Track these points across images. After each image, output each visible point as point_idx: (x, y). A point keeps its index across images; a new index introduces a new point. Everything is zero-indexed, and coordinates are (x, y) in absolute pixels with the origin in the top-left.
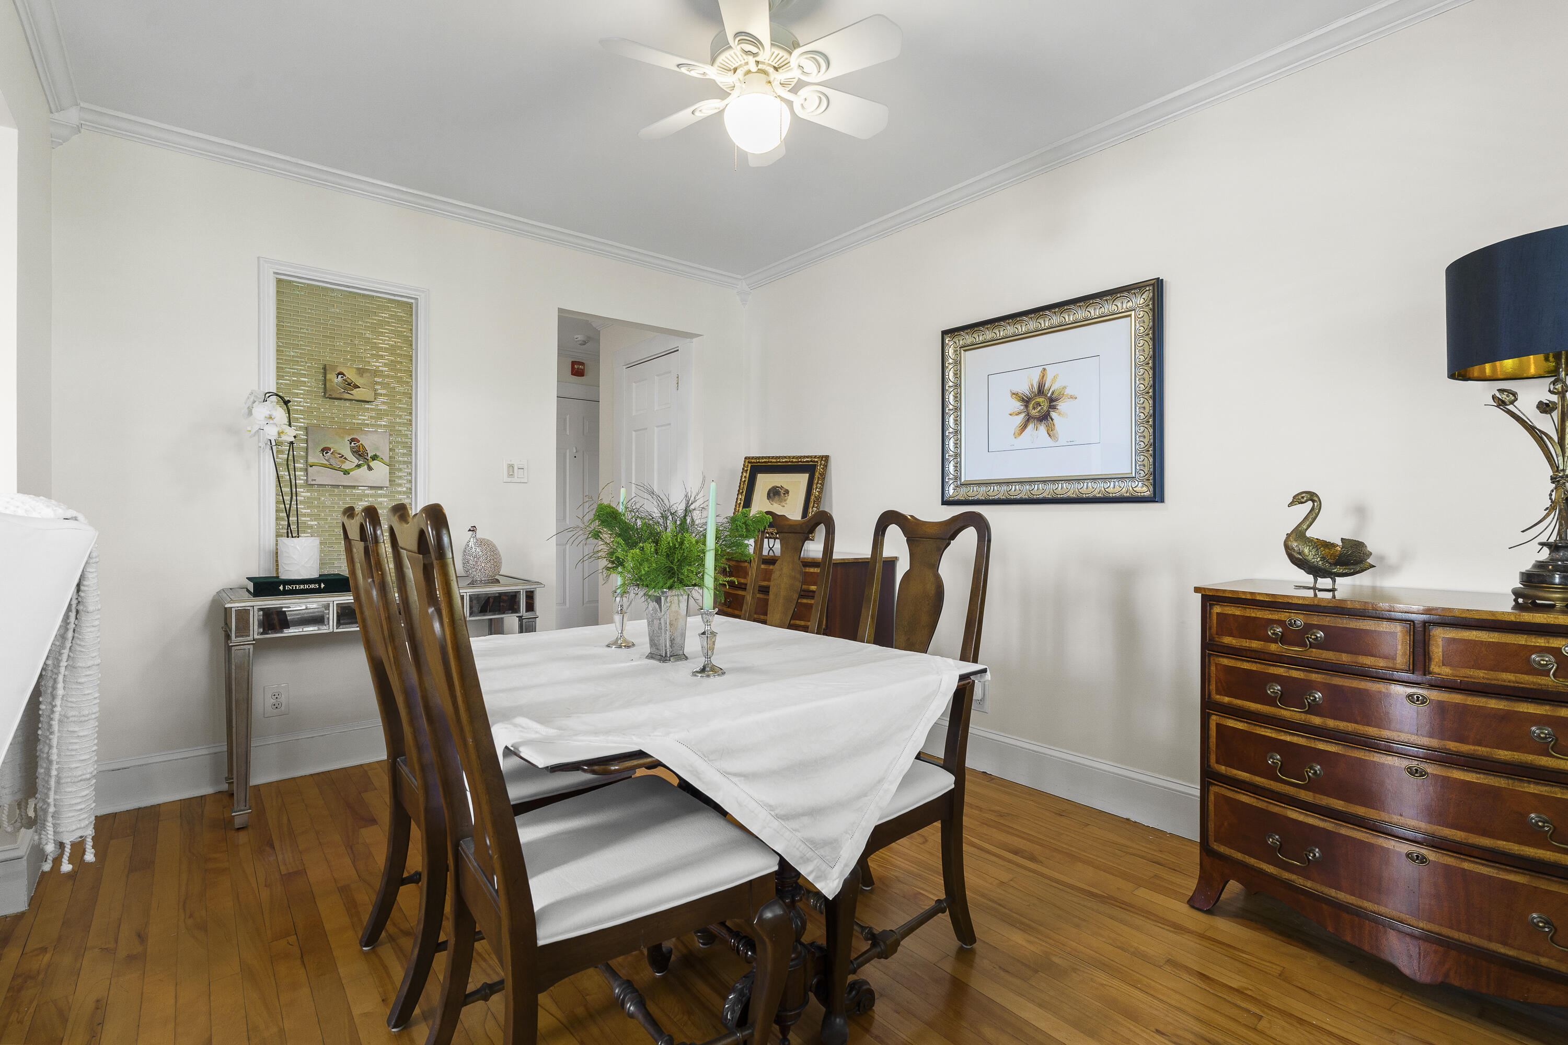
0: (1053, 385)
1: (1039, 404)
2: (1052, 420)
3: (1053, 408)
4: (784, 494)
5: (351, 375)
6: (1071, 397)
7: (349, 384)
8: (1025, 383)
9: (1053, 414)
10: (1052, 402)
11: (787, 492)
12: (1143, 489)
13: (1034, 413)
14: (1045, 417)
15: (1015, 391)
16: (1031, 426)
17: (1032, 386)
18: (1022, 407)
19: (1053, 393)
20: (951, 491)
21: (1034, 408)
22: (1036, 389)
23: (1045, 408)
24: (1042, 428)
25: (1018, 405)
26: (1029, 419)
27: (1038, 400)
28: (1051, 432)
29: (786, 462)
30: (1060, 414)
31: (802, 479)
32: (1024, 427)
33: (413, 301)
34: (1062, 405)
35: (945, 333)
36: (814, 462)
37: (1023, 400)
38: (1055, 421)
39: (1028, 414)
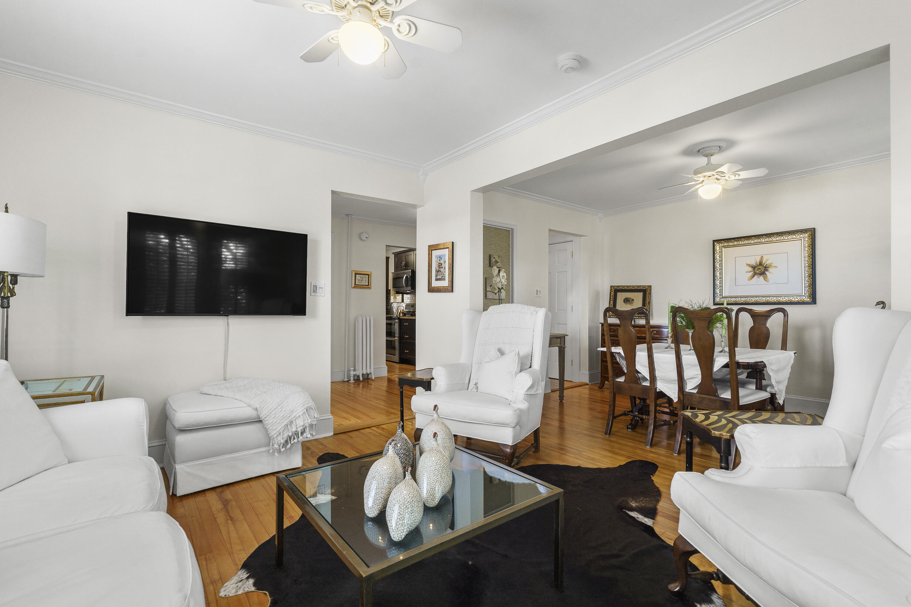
0: (766, 262)
1: (760, 269)
2: (766, 274)
3: (767, 270)
4: (632, 301)
5: (497, 258)
6: (775, 267)
7: (496, 262)
8: (754, 261)
9: (766, 273)
10: (766, 268)
11: (633, 300)
12: (807, 299)
13: (757, 272)
14: (763, 274)
15: (748, 263)
16: (756, 277)
17: (757, 262)
18: (752, 270)
19: (766, 265)
20: (717, 300)
21: (757, 270)
22: (758, 263)
23: (763, 270)
24: (761, 278)
25: (750, 269)
26: (755, 274)
27: (759, 267)
28: (765, 279)
29: (632, 288)
30: (770, 272)
31: (641, 295)
32: (753, 277)
33: (510, 229)
34: (770, 270)
35: (714, 241)
36: (646, 288)
37: (752, 267)
38: (767, 275)
39: (755, 272)
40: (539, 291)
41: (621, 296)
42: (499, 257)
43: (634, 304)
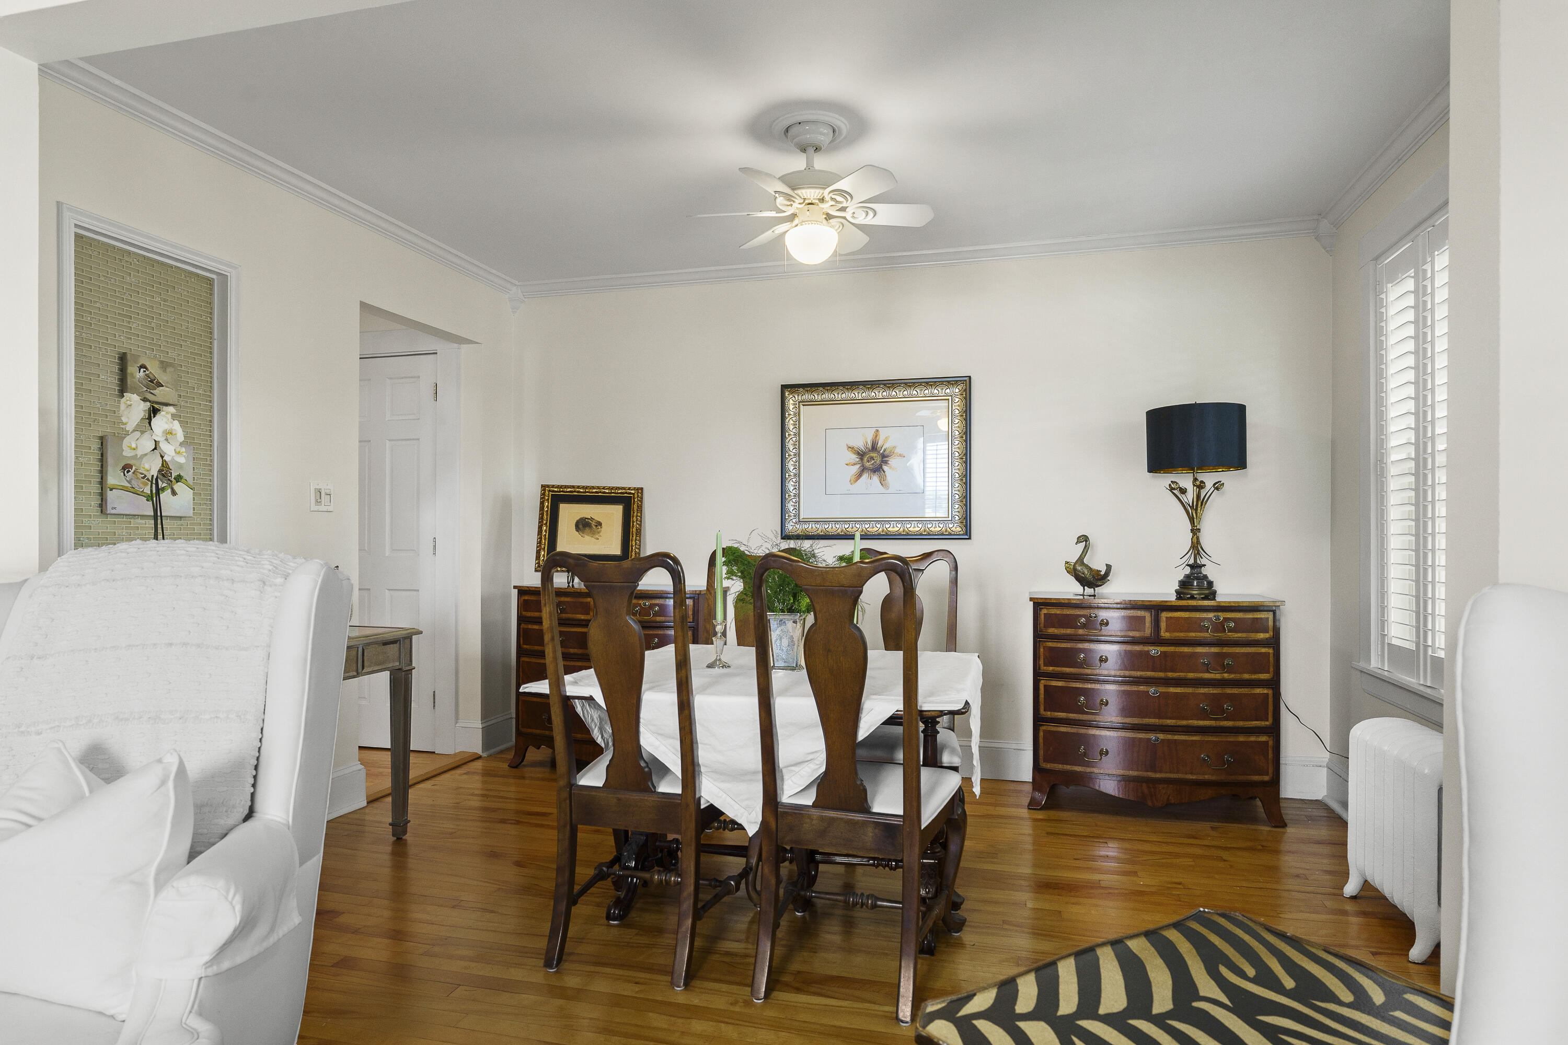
0: (885, 443)
1: (872, 458)
2: (884, 472)
3: (886, 463)
4: (596, 526)
5: (154, 369)
6: (900, 455)
7: (152, 381)
8: (861, 440)
9: (885, 468)
10: (884, 458)
11: (599, 524)
12: (957, 529)
13: (868, 465)
14: (877, 469)
15: (851, 444)
16: (865, 476)
17: (867, 443)
18: (858, 460)
19: (885, 450)
20: (790, 527)
21: (868, 461)
22: (870, 446)
23: (878, 462)
24: (875, 478)
25: (854, 458)
26: (863, 470)
27: (872, 455)
28: (883, 482)
29: (596, 492)
30: (890, 468)
31: (617, 511)
32: (859, 475)
33: (214, 276)
34: (892, 461)
35: (784, 387)
36: (630, 493)
37: (858, 454)
38: (886, 473)
39: (863, 466)
40: (328, 492)
41: (569, 513)
42: (164, 365)
43: (601, 534)
